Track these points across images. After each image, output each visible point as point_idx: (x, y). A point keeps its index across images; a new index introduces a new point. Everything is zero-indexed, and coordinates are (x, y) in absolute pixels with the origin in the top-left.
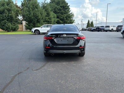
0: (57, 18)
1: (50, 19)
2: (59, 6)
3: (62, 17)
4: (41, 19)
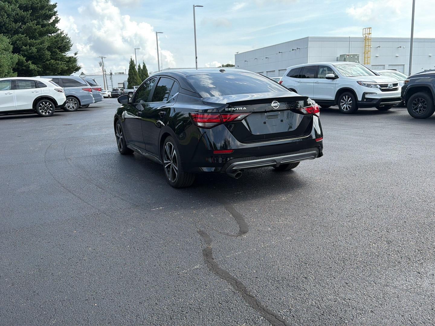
0: (14, 52)
3: (34, 50)
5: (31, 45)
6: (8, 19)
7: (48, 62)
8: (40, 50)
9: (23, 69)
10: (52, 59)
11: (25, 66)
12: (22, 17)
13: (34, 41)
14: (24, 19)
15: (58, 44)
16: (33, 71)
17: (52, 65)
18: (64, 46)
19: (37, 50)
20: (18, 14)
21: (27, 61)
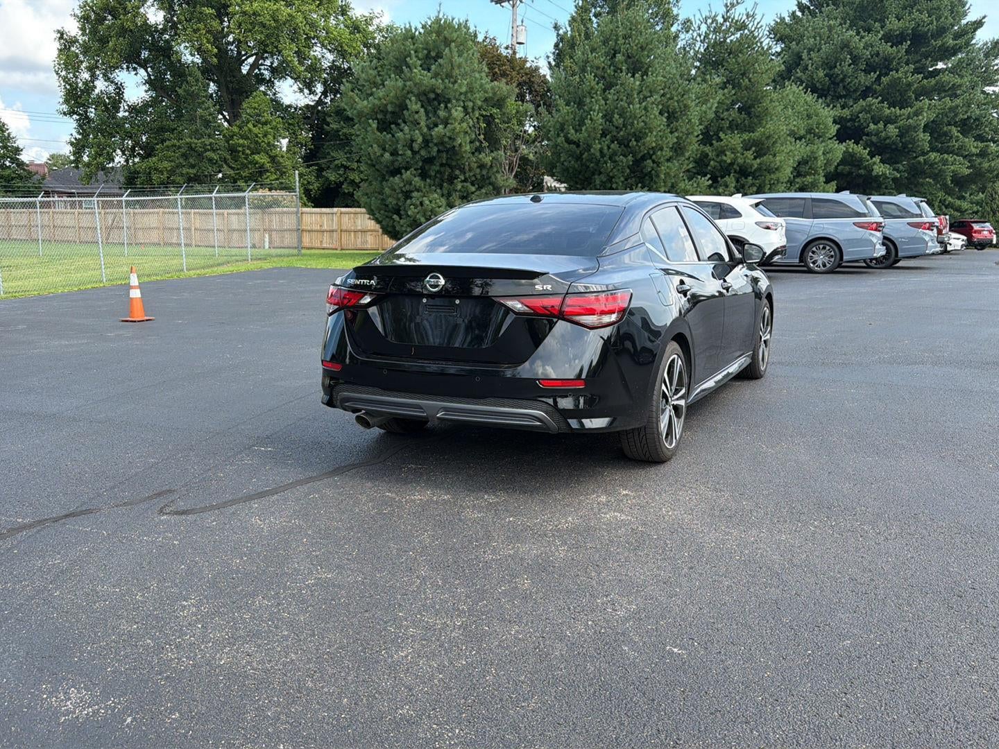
0: (841, 137)
1: (761, 149)
2: (868, 38)
3: (892, 130)
4: (667, 153)
5: (888, 121)
6: (852, 66)
7: (921, 159)
8: (907, 132)
9: (860, 176)
10: (933, 149)
11: (865, 168)
12: (886, 60)
13: (898, 111)
14: (890, 62)
15: (956, 115)
16: (881, 179)
17: (931, 165)
18: (977, 119)
19: (900, 131)
20: (878, 54)
21: (872, 155)
